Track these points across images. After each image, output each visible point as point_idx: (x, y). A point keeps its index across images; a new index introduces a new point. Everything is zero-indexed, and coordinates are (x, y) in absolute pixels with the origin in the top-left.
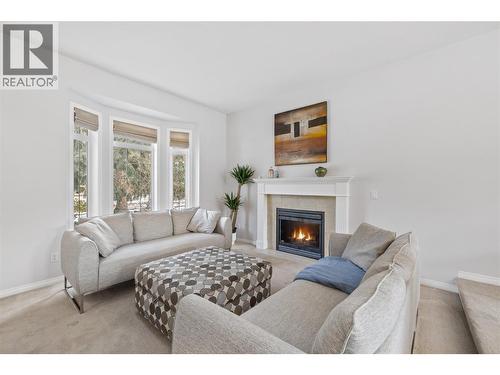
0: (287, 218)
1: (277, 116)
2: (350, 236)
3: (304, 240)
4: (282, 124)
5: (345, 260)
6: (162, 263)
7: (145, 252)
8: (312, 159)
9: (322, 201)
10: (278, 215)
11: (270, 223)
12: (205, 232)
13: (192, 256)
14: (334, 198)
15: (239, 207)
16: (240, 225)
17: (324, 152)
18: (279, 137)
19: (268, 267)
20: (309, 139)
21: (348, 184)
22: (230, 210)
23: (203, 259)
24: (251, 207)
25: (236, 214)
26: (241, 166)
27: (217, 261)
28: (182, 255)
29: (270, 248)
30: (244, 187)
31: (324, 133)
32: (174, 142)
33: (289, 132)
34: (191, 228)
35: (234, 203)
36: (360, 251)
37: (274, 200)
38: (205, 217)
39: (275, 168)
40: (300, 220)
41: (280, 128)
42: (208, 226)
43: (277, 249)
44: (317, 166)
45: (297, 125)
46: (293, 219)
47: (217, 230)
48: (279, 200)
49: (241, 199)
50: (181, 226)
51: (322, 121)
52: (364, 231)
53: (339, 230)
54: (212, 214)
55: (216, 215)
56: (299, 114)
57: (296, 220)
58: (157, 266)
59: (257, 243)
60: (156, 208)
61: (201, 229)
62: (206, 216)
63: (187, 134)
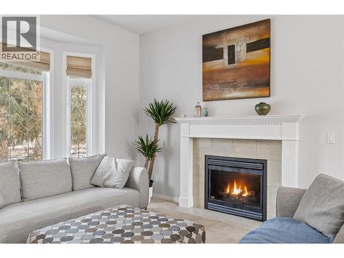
0: (219, 168)
1: (205, 37)
2: (304, 191)
3: (240, 195)
4: (212, 48)
5: (298, 222)
6: (61, 228)
7: (39, 214)
8: (250, 93)
9: (264, 146)
10: (207, 165)
11: (196, 174)
12: (114, 187)
13: (99, 217)
14: (280, 141)
15: (157, 153)
16: (158, 177)
17: (267, 84)
18: (209, 64)
19: (200, 232)
20: (246, 67)
21: (297, 124)
22: (144, 158)
23: (114, 223)
24: (171, 153)
25: (152, 163)
26: (159, 101)
27: (134, 224)
28: (88, 217)
29: (196, 206)
30: (163, 128)
31: (266, 59)
32: (71, 70)
33: (221, 57)
34: (95, 181)
35: (149, 149)
36: (318, 210)
37: (201, 144)
38: (114, 166)
39: (203, 104)
40: (236, 170)
41: (210, 53)
42: (117, 178)
43: (206, 207)
44: (258, 101)
45: (231, 49)
46: (226, 169)
47: (129, 184)
48: (209, 144)
49: (160, 144)
50: (83, 178)
51: (264, 43)
52: (322, 184)
53: (285, 183)
54: (122, 163)
55: (129, 164)
56: (234, 36)
57: (230, 170)
58: (55, 232)
59: (180, 200)
60: (48, 156)
61: (107, 183)
62: (116, 166)
63: (90, 59)
